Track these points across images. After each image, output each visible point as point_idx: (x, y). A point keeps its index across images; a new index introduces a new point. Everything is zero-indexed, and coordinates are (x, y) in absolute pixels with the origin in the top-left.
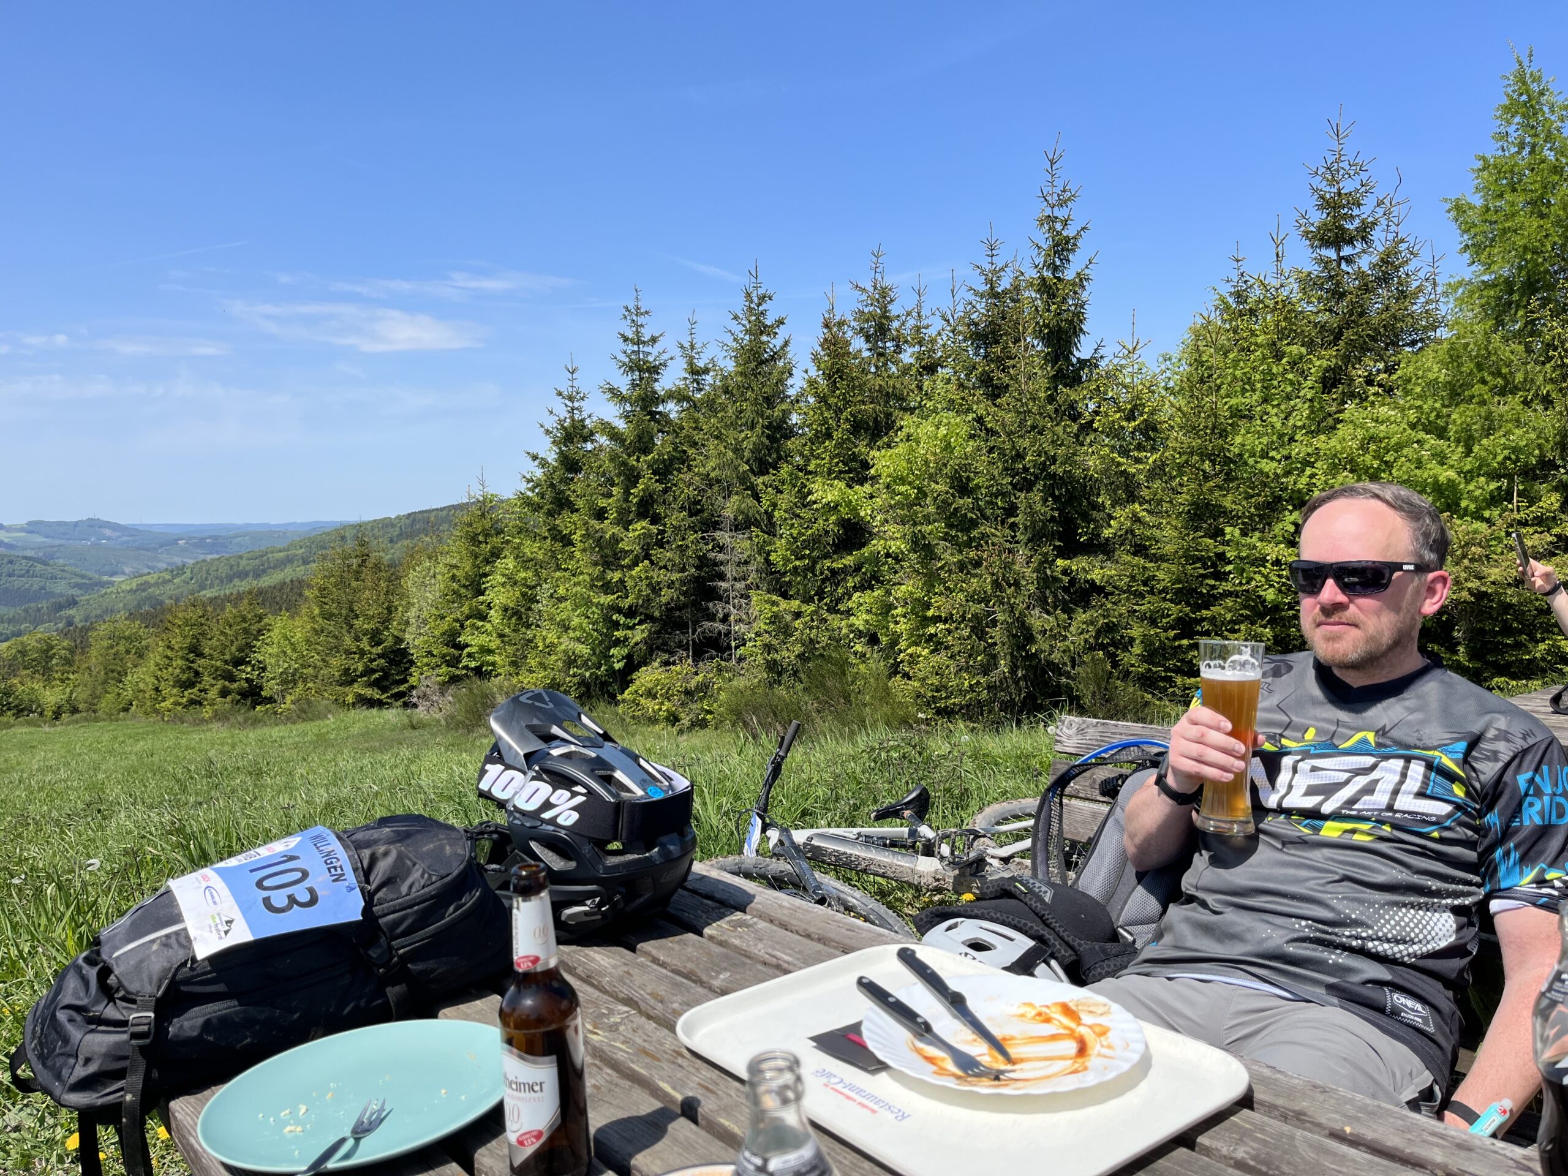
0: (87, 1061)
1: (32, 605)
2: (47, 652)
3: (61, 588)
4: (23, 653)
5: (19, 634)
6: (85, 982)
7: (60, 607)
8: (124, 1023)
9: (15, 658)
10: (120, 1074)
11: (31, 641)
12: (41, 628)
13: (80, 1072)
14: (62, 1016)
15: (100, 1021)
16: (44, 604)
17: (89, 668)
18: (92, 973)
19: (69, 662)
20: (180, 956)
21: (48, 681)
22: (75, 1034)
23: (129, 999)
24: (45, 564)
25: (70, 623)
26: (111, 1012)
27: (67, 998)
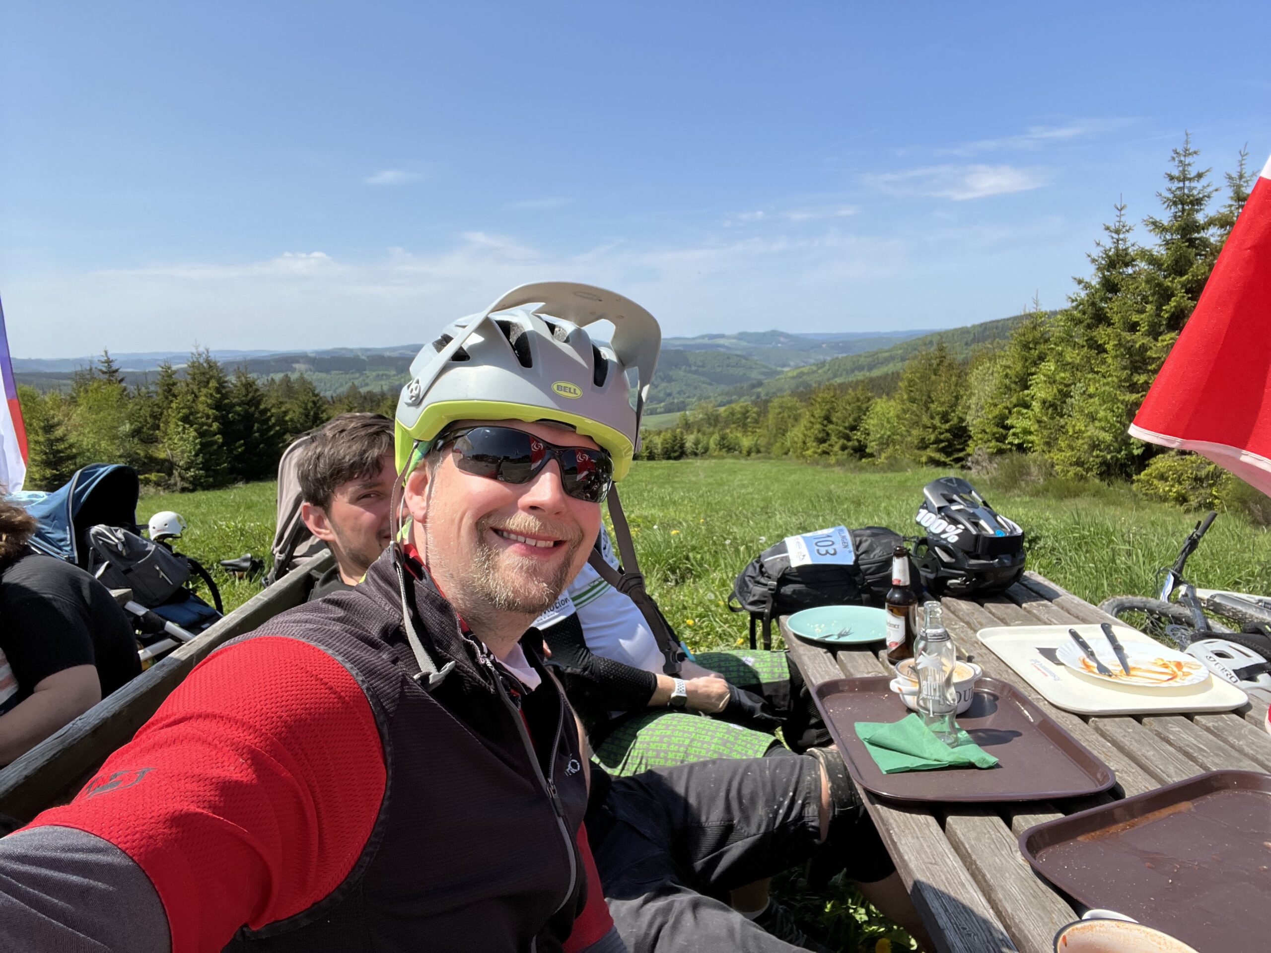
0: (754, 595)
1: (738, 385)
2: (745, 414)
3: (755, 375)
4: (733, 414)
5: (730, 402)
6: (755, 568)
7: (753, 386)
8: (766, 585)
9: (728, 417)
10: (764, 602)
11: (737, 407)
12: (742, 400)
13: (751, 599)
14: (747, 579)
15: (759, 583)
16: (745, 385)
17: (767, 426)
18: (757, 566)
19: (756, 421)
20: (785, 565)
21: (745, 432)
22: (751, 585)
23: (769, 577)
24: (747, 359)
25: (758, 397)
26: (763, 580)
27: (749, 573)
